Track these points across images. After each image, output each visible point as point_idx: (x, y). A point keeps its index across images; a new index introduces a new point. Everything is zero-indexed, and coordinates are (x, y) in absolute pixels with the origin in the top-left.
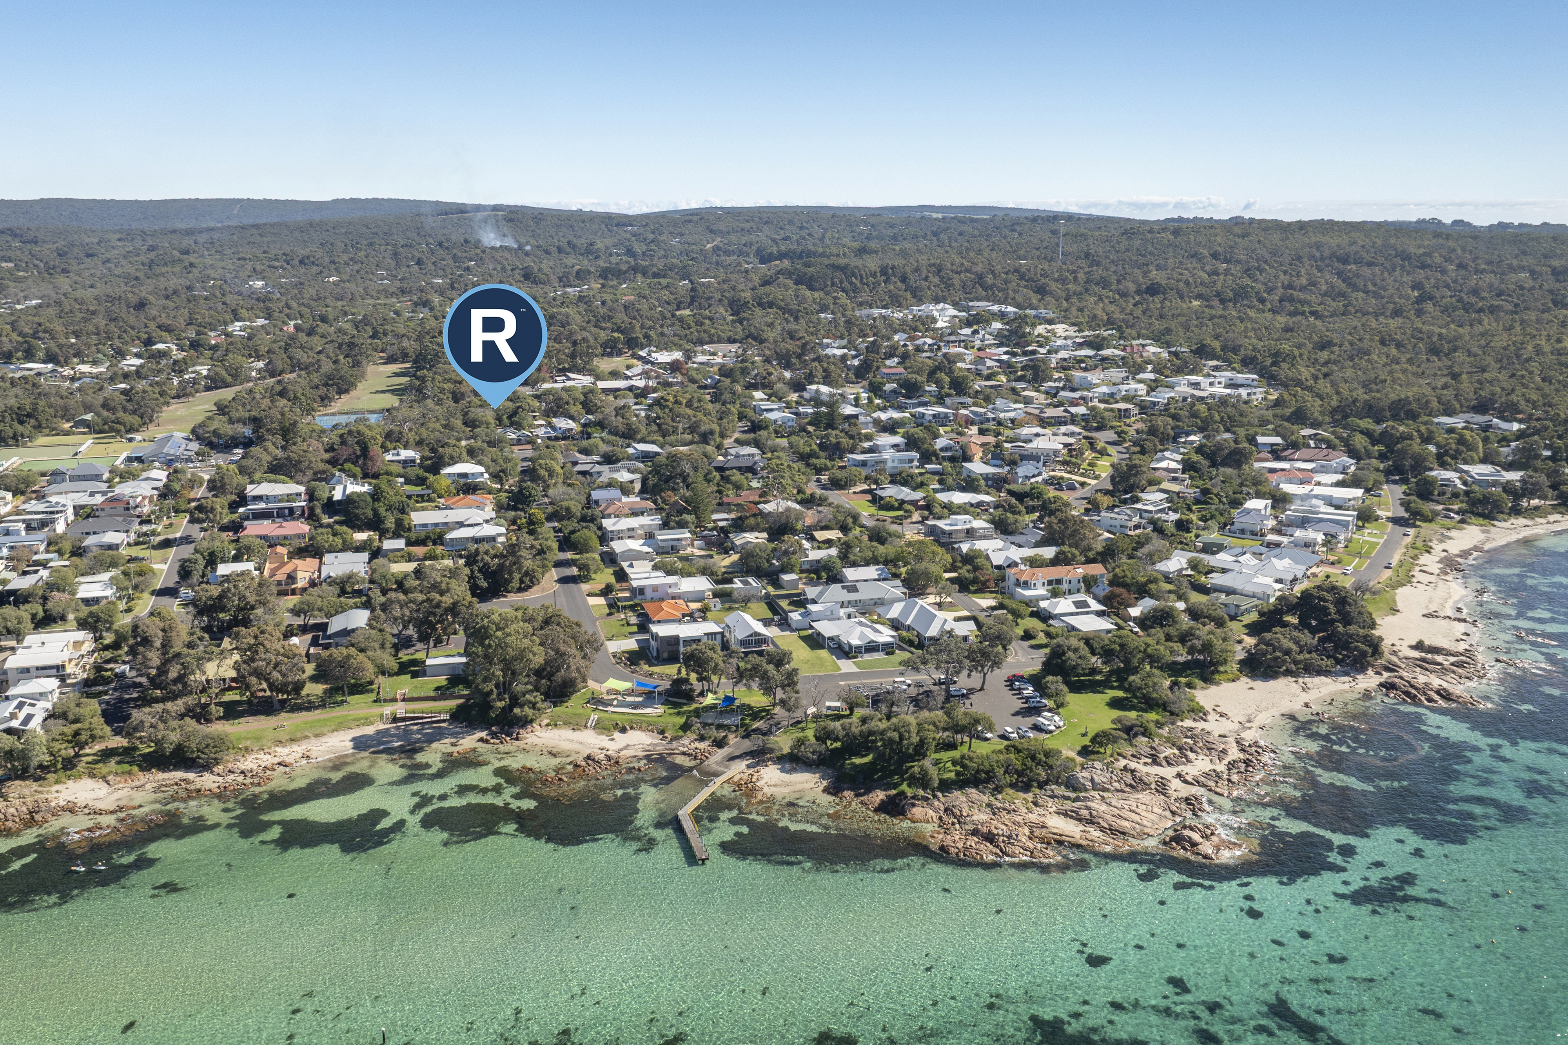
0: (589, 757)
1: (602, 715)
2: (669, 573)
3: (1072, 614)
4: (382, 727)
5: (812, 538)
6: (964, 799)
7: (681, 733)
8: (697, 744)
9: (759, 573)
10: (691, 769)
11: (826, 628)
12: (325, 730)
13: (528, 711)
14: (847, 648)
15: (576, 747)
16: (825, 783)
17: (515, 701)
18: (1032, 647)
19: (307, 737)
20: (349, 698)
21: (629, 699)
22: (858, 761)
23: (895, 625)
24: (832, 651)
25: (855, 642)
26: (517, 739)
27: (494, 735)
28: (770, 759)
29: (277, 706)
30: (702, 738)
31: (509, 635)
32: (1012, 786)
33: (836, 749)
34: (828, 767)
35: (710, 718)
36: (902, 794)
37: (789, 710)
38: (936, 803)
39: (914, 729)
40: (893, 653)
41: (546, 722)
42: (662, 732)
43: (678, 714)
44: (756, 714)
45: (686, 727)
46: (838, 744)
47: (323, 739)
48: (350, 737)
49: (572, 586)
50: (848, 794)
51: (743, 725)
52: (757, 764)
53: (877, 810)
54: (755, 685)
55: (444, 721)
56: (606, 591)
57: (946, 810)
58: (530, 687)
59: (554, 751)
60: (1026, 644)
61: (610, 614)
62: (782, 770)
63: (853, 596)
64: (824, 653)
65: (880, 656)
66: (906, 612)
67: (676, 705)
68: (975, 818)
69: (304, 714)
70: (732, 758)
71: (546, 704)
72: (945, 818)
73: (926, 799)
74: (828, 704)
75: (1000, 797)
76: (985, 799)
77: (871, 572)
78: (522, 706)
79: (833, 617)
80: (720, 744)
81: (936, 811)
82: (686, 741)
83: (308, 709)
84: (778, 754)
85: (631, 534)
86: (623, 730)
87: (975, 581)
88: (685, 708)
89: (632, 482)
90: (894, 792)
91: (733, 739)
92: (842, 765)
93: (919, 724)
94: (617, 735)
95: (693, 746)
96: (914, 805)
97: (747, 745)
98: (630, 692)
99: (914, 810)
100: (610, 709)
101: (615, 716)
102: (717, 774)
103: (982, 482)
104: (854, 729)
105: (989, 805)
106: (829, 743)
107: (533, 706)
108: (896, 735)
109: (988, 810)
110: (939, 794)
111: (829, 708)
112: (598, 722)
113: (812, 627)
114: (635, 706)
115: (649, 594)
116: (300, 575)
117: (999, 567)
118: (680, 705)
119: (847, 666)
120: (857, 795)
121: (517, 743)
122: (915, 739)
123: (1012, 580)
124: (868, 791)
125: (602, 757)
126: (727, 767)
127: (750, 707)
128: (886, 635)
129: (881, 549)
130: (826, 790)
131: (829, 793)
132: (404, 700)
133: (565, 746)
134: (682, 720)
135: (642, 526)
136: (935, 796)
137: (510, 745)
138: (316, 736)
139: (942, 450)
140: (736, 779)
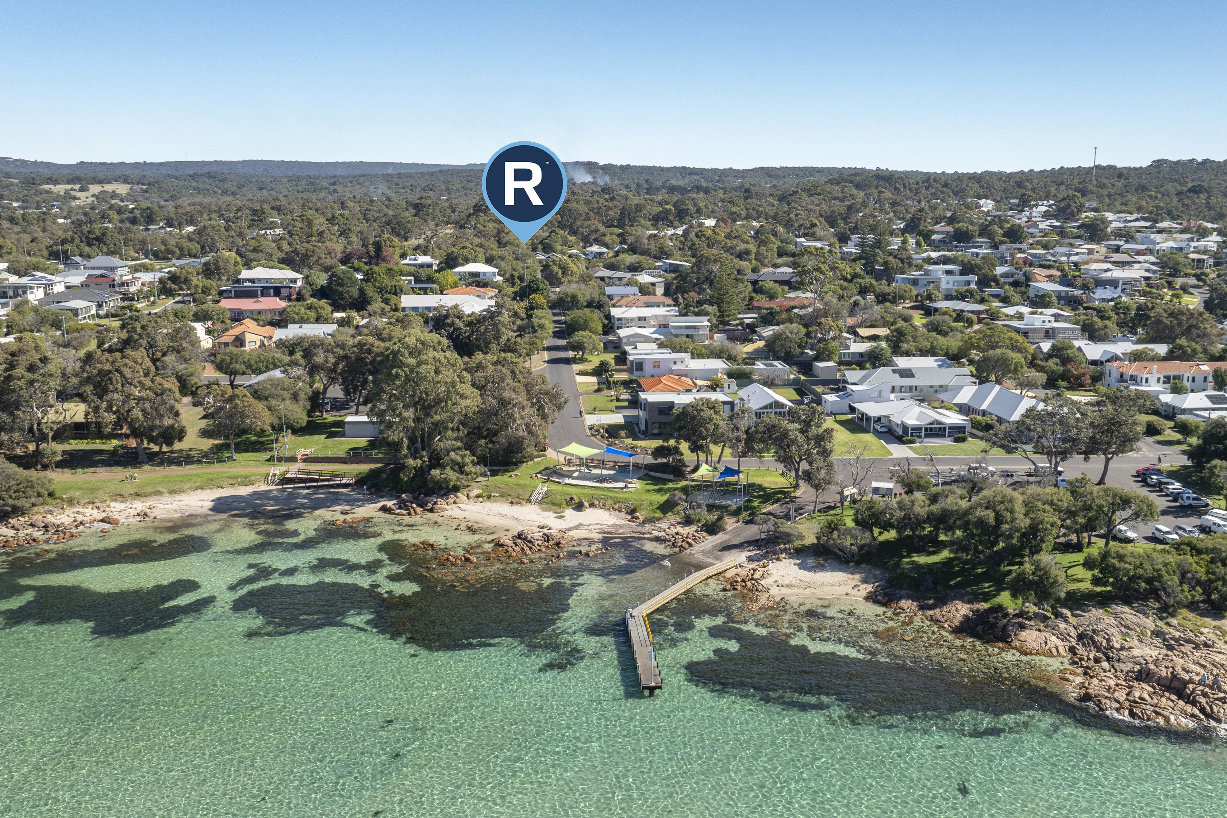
0: (520, 536)
1: (554, 487)
2: (675, 350)
3: (1206, 409)
4: (263, 488)
5: (856, 334)
6: (1112, 621)
7: (659, 514)
8: (679, 529)
9: (788, 359)
10: (664, 557)
11: (871, 409)
12: (186, 486)
13: (452, 475)
14: (900, 431)
15: (508, 523)
16: (869, 588)
17: (436, 461)
18: (1159, 443)
19: (159, 493)
20: (236, 456)
21: (595, 471)
22: (922, 559)
23: (963, 409)
24: (878, 434)
25: (912, 422)
26: (431, 510)
27: (402, 505)
28: (784, 551)
29: (143, 457)
30: (688, 521)
31: (425, 362)
32: (1192, 606)
33: (887, 543)
34: (875, 565)
35: (702, 498)
36: (999, 609)
37: (817, 487)
38: (1062, 625)
39: (1019, 508)
40: (964, 440)
41: (476, 492)
42: (632, 512)
43: (659, 491)
44: (768, 496)
45: (666, 508)
46: (891, 535)
47: (178, 497)
48: (214, 497)
49: (563, 367)
50: (906, 604)
51: (747, 508)
52: (765, 556)
53: (958, 631)
54: (769, 457)
55: (346, 486)
56: (601, 370)
57: (1081, 637)
58: (459, 444)
59: (476, 526)
60: (1150, 440)
61: (599, 390)
62: (802, 567)
63: (907, 382)
64: (869, 438)
65: (947, 442)
66: (979, 397)
67: (657, 481)
68: (1136, 652)
69: (174, 468)
70: (727, 548)
71: (479, 469)
72: (1081, 650)
73: (1045, 618)
74: (875, 484)
75: (1174, 621)
76: (1150, 623)
77: (930, 362)
78: (443, 467)
79: (880, 398)
80: (712, 529)
81: (1063, 637)
82: (664, 525)
83: (179, 464)
84: (798, 543)
85: (642, 323)
86: (579, 507)
87: (1064, 376)
88: (671, 485)
89: (653, 284)
90: (986, 606)
91: (730, 523)
92: (898, 565)
93: (1026, 504)
94: (569, 513)
95: (673, 530)
96: (1022, 627)
97: (753, 532)
98: (600, 463)
99: (1024, 634)
100: (567, 481)
101: (571, 490)
102: (699, 567)
103: (1054, 299)
104: (917, 509)
105: (1157, 634)
106: (876, 531)
107: (460, 468)
108: (990, 516)
109: (1158, 642)
110: (1066, 612)
111: (876, 490)
112: (547, 495)
113: (852, 410)
114: (602, 479)
115: (648, 369)
116: (249, 337)
117: (1094, 363)
118: (665, 481)
119: (899, 451)
120: (922, 608)
121: (430, 515)
122: (1024, 522)
123: (1115, 375)
124: (941, 602)
125: (537, 536)
126: (717, 558)
127: (760, 487)
128: (954, 419)
129: (942, 341)
130: (871, 598)
131: (876, 602)
132: (305, 461)
133: (493, 521)
134: (662, 498)
135: (656, 317)
136: (1058, 615)
137: (419, 517)
138: (172, 492)
139: (1002, 276)
140: (729, 574)
